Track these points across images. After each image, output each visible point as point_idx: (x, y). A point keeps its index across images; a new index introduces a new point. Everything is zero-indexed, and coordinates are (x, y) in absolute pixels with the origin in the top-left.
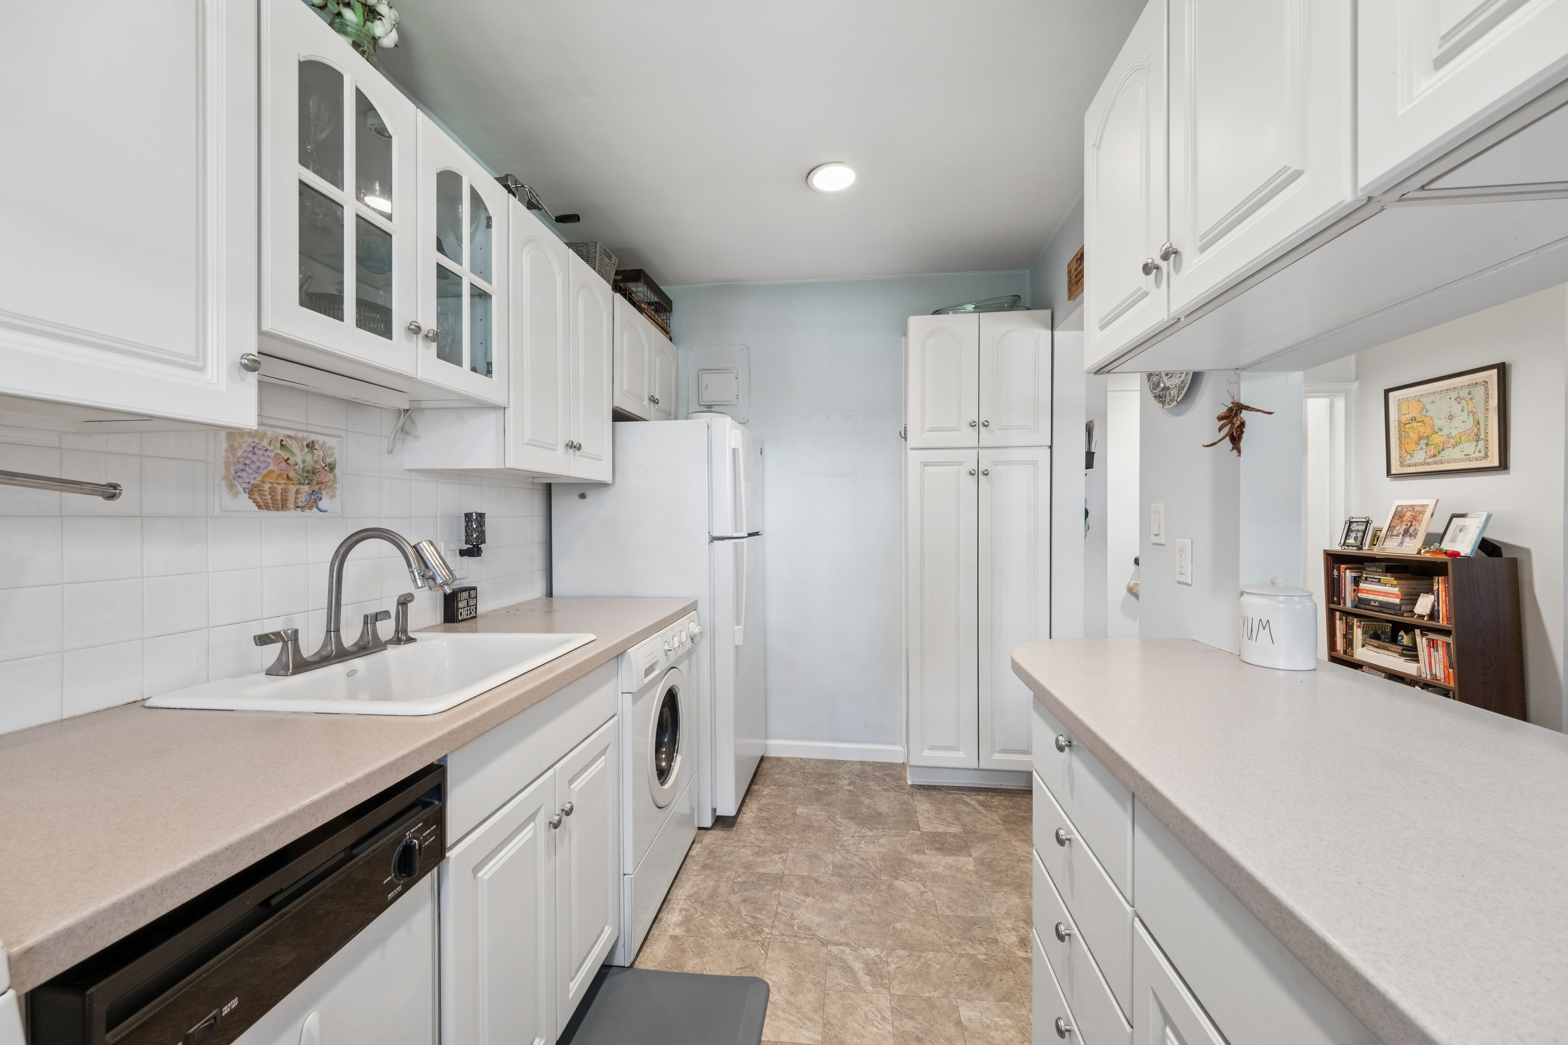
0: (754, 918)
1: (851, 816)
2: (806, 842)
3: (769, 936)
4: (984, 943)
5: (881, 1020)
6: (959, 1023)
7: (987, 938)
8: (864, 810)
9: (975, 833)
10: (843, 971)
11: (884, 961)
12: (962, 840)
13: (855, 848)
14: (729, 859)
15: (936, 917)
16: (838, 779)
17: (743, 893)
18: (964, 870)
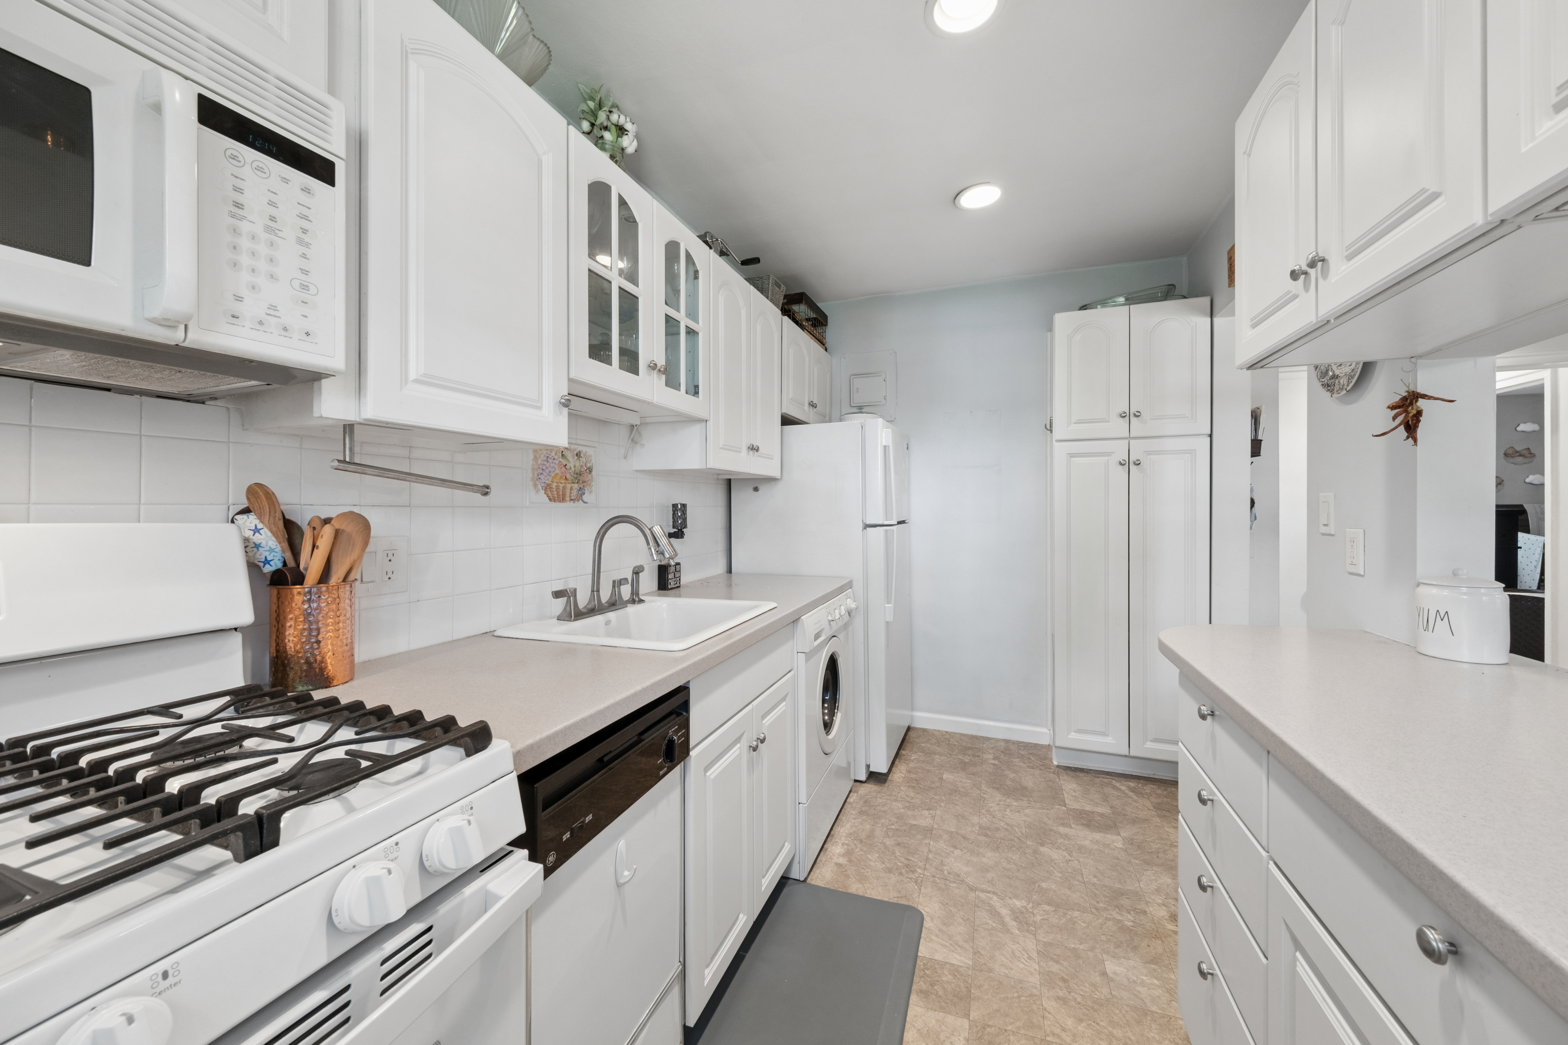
0: (908, 859)
1: (996, 786)
2: (953, 803)
3: (922, 876)
4: (1132, 912)
5: (1027, 958)
6: (1104, 974)
7: (1135, 909)
8: (1009, 783)
9: (1125, 815)
10: (991, 914)
11: (1031, 912)
12: (1110, 820)
13: (1001, 814)
14: (883, 809)
15: (1082, 883)
16: (983, 753)
17: (897, 838)
18: (1112, 846)
